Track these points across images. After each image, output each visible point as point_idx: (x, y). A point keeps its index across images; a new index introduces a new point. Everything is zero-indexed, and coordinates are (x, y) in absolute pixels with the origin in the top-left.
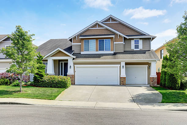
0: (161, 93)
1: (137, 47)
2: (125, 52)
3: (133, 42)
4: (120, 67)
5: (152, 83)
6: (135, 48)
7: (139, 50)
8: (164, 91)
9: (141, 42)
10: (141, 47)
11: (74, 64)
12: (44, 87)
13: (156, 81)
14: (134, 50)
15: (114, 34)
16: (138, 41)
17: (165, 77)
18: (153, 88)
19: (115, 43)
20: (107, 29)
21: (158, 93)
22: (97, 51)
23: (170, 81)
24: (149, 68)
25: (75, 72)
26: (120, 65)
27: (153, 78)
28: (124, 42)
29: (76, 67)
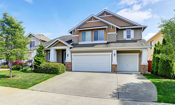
0: (153, 83)
1: (129, 36)
2: (118, 42)
3: (125, 32)
4: (112, 55)
5: (143, 70)
6: (127, 38)
7: (131, 39)
8: (157, 81)
9: (132, 32)
10: (132, 37)
11: (72, 52)
12: (40, 73)
13: (147, 69)
14: (126, 40)
15: (108, 25)
16: (130, 31)
17: (158, 65)
18: (144, 76)
19: (108, 33)
20: (101, 22)
21: (150, 83)
22: (92, 41)
23: (164, 69)
24: (140, 56)
25: (72, 59)
26: (112, 53)
27: (144, 65)
28: (117, 33)
29: (72, 56)
